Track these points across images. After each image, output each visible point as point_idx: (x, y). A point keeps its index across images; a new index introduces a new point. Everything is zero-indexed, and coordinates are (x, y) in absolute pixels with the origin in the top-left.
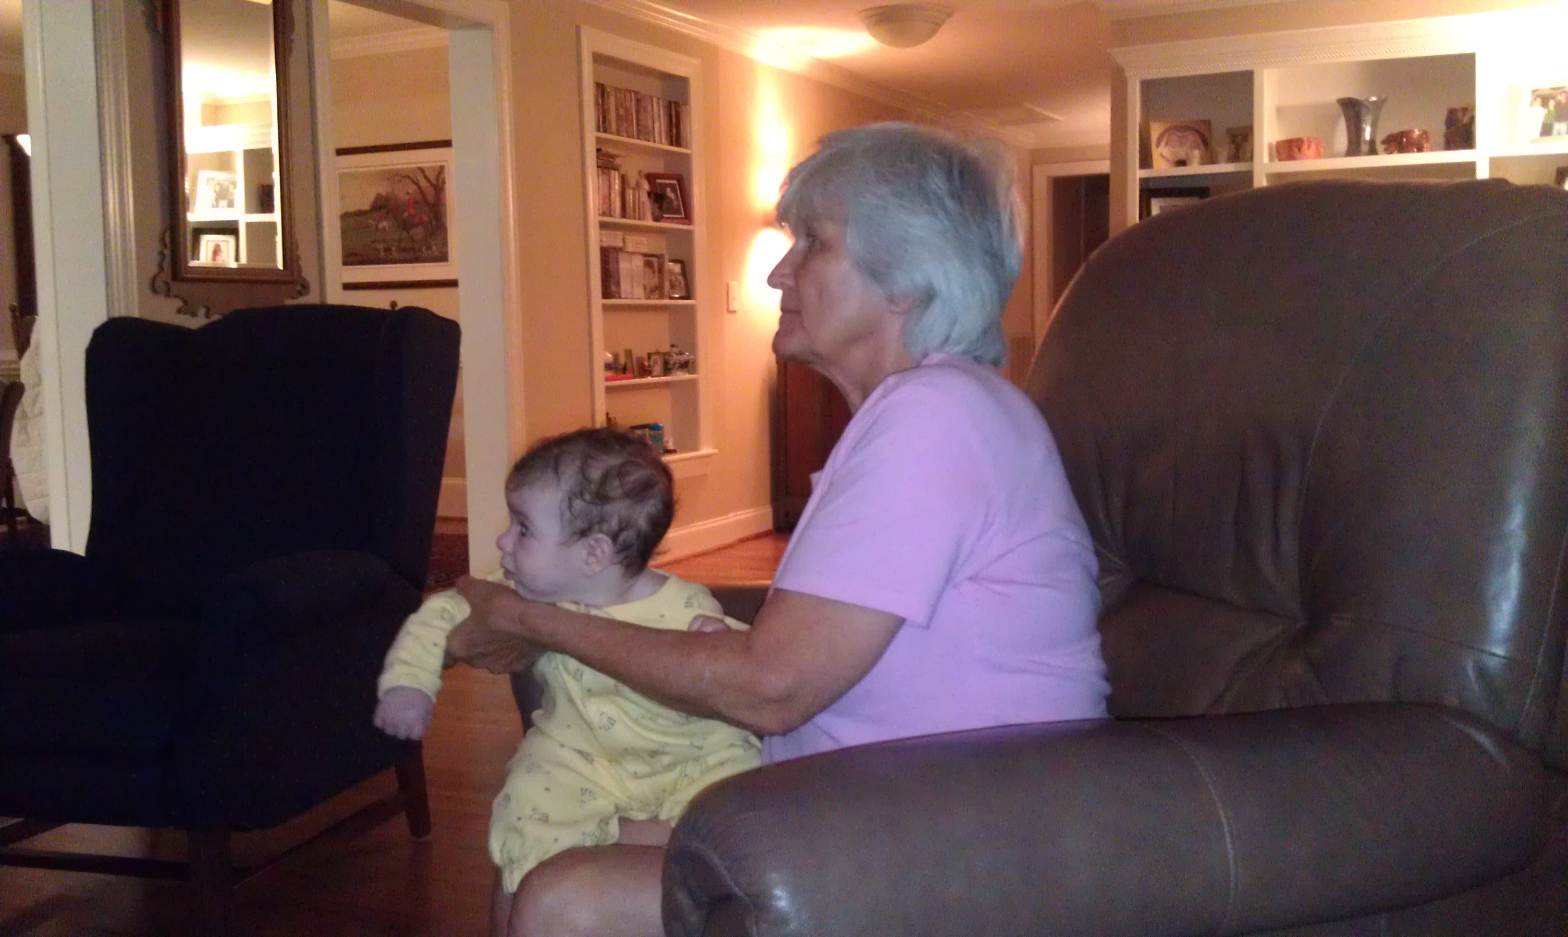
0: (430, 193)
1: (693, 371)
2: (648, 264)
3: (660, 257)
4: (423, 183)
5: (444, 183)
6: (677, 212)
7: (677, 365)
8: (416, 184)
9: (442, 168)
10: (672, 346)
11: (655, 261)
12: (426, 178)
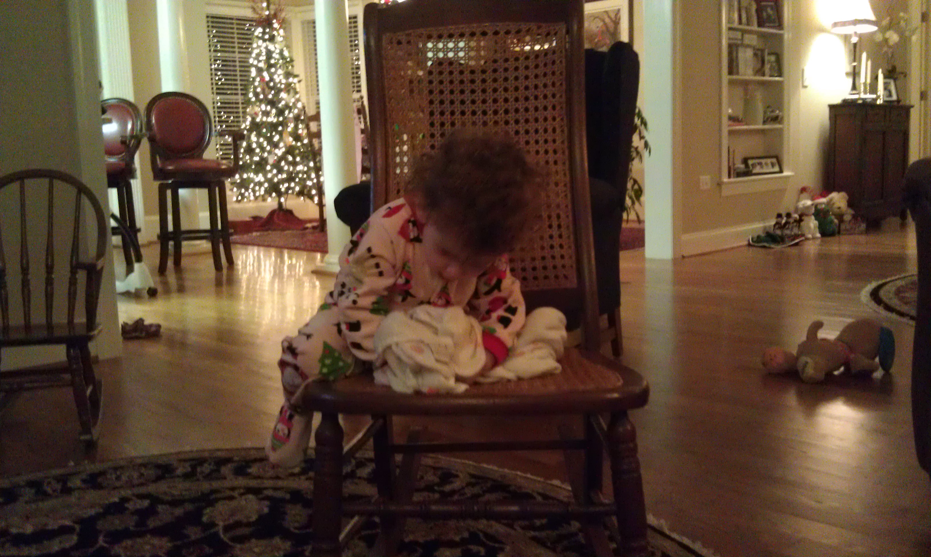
0: (611, 25)
1: (781, 122)
2: (755, 55)
3: (762, 51)
4: (607, 20)
5: (619, 19)
6: (773, 22)
7: (769, 119)
8: (603, 21)
9: (619, 10)
10: (768, 107)
11: (759, 53)
12: (609, 17)
